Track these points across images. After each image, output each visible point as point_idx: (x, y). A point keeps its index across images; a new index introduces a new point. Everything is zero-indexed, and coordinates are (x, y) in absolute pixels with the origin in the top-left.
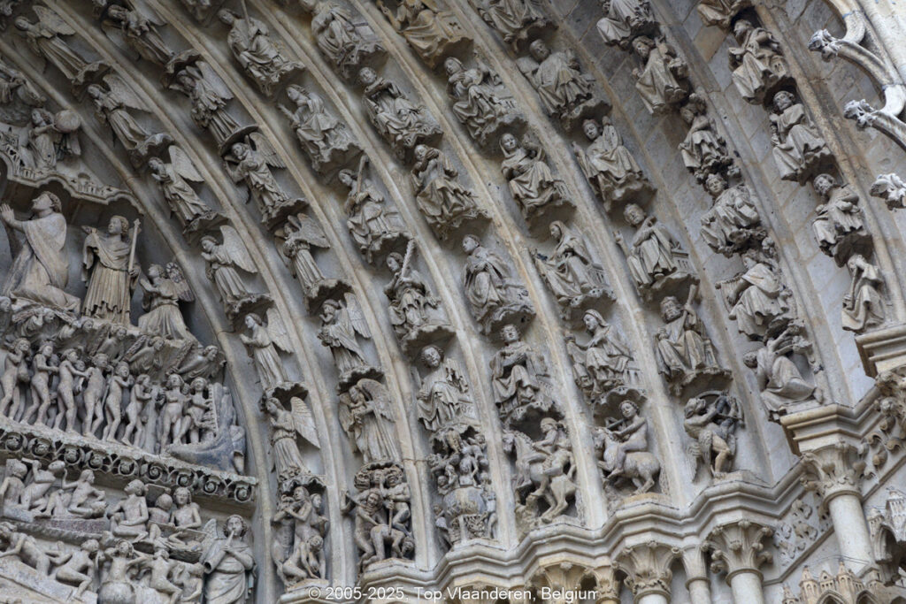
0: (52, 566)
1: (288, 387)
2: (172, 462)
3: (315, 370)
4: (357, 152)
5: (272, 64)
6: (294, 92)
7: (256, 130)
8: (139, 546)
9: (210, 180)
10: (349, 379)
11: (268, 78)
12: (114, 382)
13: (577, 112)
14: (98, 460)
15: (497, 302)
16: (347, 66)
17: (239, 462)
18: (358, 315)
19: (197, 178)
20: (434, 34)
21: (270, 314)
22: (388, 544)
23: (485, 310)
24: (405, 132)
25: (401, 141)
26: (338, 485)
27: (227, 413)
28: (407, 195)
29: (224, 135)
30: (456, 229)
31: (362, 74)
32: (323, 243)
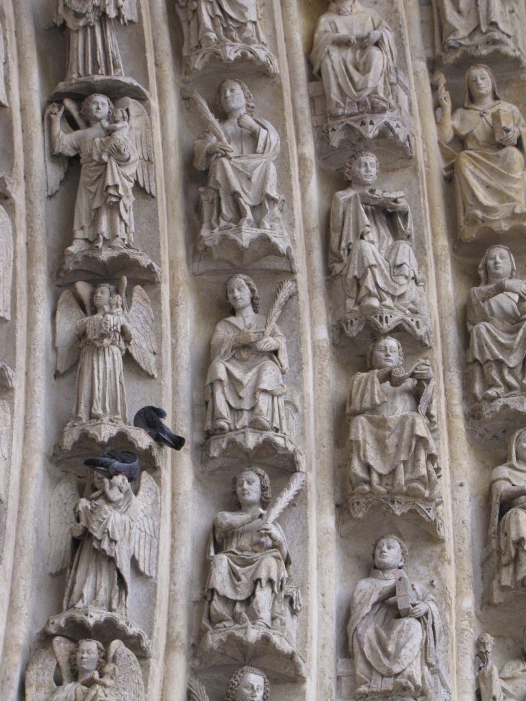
3: (26, 559)
4: (285, 267)
5: (241, 27)
6: (237, 96)
7: (141, 97)
10: (97, 625)
11: (219, 41)
15: (417, 688)
16: (349, 128)
18: (147, 524)
20: (512, 194)
23: (389, 684)
24: (388, 302)
25: (373, 310)
28: (327, 397)
29: (96, 66)
30: (394, 514)
31: (363, 159)
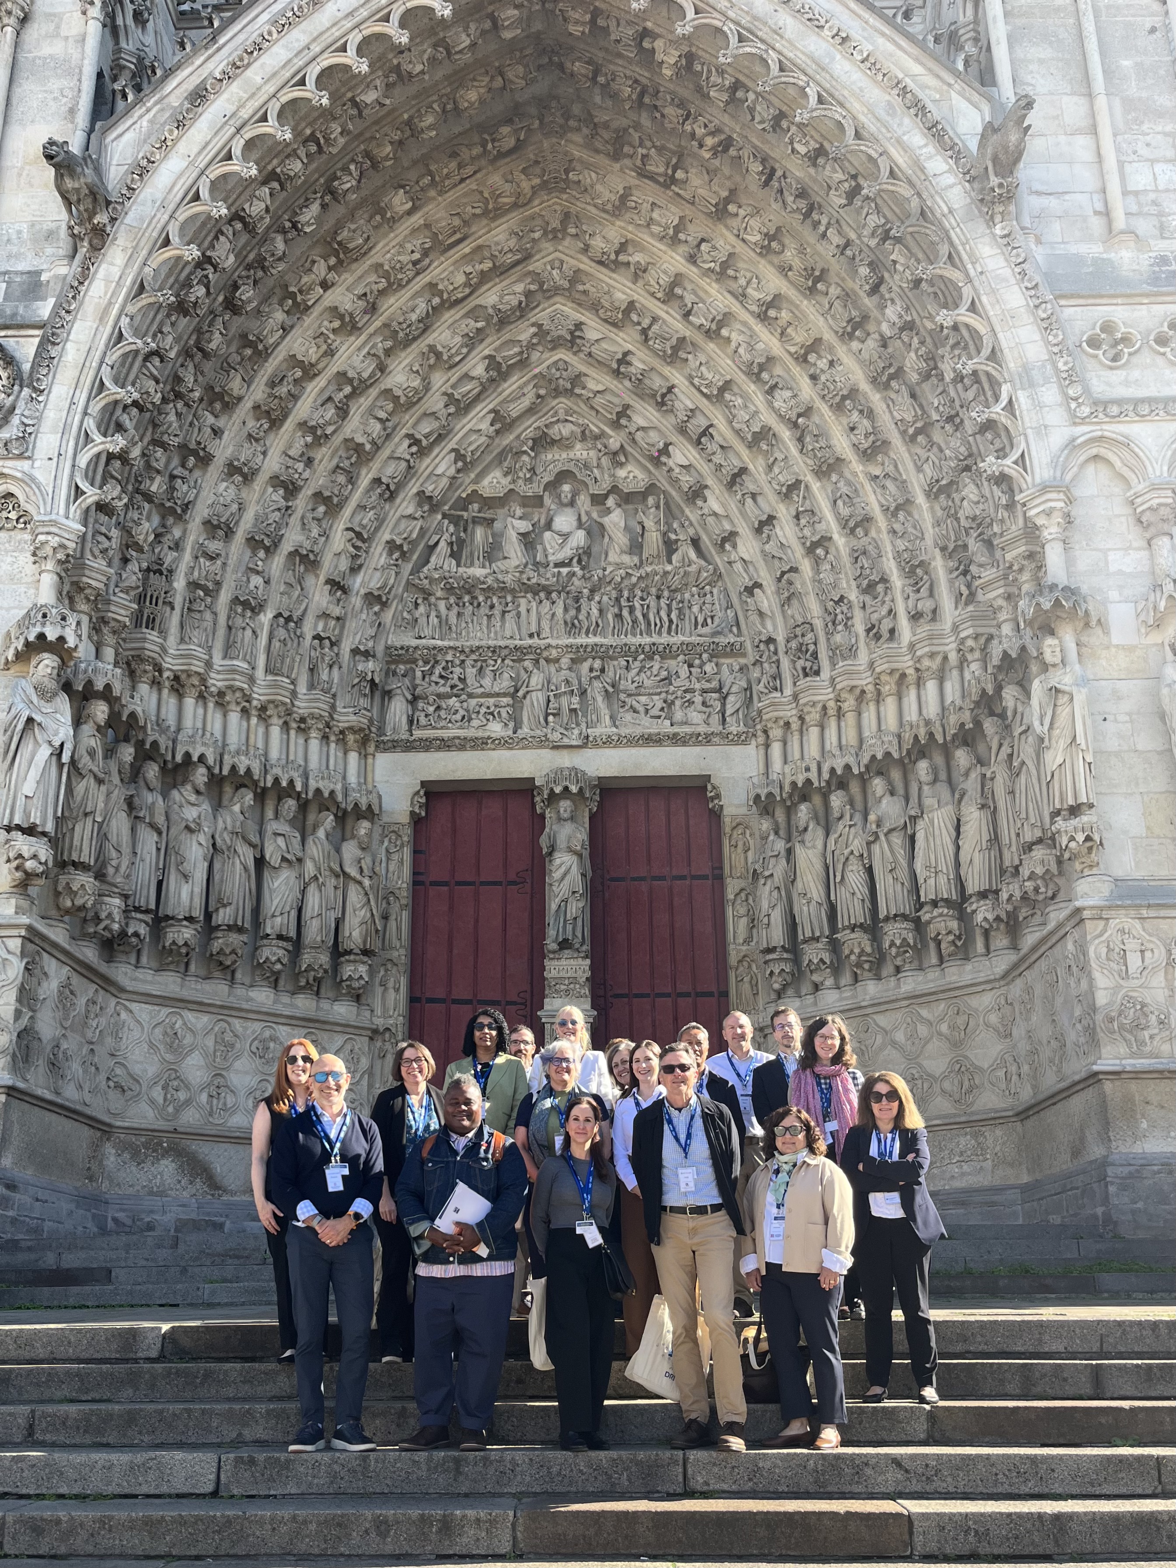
0: (647, 711)
1: (750, 584)
2: (699, 640)
3: (764, 569)
4: (768, 428)
5: (712, 382)
6: (727, 397)
7: (712, 425)
8: (685, 691)
9: (695, 462)
10: (780, 574)
11: (711, 390)
12: (663, 602)
13: (884, 378)
14: (661, 648)
15: (849, 516)
16: (754, 372)
17: (735, 629)
18: (781, 533)
19: (687, 463)
20: (797, 341)
21: (738, 541)
22: (804, 669)
23: (846, 520)
24: (791, 411)
25: (790, 417)
26: (780, 638)
27: (724, 605)
28: (798, 452)
29: (694, 434)
30: (826, 469)
31: (762, 376)
32: (758, 490)
